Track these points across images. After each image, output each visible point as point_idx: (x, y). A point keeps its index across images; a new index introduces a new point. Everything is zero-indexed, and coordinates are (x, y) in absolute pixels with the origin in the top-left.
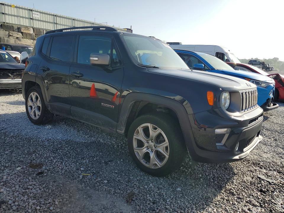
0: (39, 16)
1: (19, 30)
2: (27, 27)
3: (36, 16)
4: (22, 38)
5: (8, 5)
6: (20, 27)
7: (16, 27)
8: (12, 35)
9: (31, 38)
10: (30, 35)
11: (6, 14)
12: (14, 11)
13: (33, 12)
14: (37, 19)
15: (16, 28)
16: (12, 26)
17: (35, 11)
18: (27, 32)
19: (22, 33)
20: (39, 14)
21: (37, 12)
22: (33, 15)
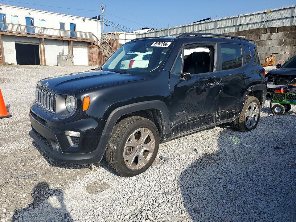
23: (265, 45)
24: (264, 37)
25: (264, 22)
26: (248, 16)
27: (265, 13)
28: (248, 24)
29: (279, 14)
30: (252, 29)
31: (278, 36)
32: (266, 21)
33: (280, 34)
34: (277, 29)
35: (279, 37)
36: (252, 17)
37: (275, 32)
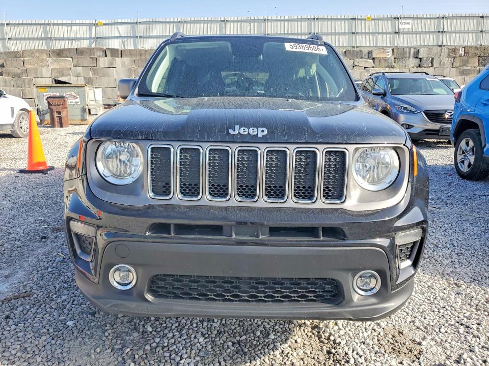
0: (409, 26)
1: (370, 54)
2: (383, 49)
3: (405, 26)
4: (373, 67)
5: (362, 19)
6: (372, 49)
7: (365, 51)
8: (357, 65)
9: (386, 65)
10: (386, 60)
11: (357, 33)
12: (369, 26)
13: (400, 21)
14: (406, 31)
15: (367, 52)
16: (360, 51)
17: (405, 18)
18: (381, 56)
19: (373, 59)
20: (410, 21)
21: (409, 18)
22: (400, 25)
23: (108, 76)
24: (103, 62)
25: (94, 38)
26: (67, 25)
27: (95, 24)
28: (69, 39)
29: (116, 29)
30: (82, 49)
31: (124, 63)
32: (97, 38)
33: (126, 60)
34: (120, 52)
35: (126, 64)
36: (74, 28)
37: (118, 57)
